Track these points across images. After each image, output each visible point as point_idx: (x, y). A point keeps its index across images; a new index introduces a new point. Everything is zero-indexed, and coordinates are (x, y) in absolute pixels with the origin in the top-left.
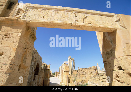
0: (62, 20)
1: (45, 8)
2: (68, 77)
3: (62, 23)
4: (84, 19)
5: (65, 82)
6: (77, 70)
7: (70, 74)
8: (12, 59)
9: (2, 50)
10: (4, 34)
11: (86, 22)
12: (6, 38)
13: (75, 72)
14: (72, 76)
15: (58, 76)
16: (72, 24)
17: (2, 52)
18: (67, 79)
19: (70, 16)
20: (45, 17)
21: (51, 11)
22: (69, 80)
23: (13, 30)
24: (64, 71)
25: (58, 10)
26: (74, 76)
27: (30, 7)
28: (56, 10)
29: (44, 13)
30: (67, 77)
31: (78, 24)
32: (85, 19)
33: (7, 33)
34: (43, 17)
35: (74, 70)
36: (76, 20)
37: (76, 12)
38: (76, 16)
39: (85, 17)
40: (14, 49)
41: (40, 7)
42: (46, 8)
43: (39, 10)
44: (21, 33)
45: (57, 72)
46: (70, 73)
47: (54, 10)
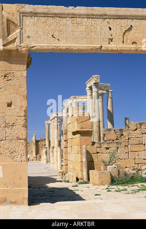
0: (86, 40)
1: (52, 14)
2: (88, 152)
3: (86, 48)
4: (124, 34)
5: (78, 168)
6: (121, 130)
7: (93, 143)
8: (25, 110)
9: (10, 99)
10: (3, 75)
11: (128, 41)
12: (8, 80)
13: (112, 135)
14: (103, 150)
15: (44, 157)
16: (103, 48)
17: (10, 102)
18: (84, 160)
19: (98, 30)
20: (56, 34)
21: (64, 20)
22: (93, 161)
23: (13, 66)
24: (74, 133)
25: (76, 17)
26: (107, 148)
27: (24, 14)
28: (73, 16)
29: (52, 27)
30: (84, 151)
31: (112, 48)
32: (127, 34)
33: (6, 73)
34: (53, 36)
35: (110, 130)
36: (109, 39)
37: (110, 19)
38: (110, 29)
39: (126, 29)
40: (23, 96)
41: (44, 13)
42: (55, 14)
43: (43, 19)
44: (26, 71)
45: (37, 142)
46: (95, 138)
47: (69, 17)
